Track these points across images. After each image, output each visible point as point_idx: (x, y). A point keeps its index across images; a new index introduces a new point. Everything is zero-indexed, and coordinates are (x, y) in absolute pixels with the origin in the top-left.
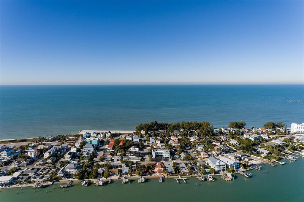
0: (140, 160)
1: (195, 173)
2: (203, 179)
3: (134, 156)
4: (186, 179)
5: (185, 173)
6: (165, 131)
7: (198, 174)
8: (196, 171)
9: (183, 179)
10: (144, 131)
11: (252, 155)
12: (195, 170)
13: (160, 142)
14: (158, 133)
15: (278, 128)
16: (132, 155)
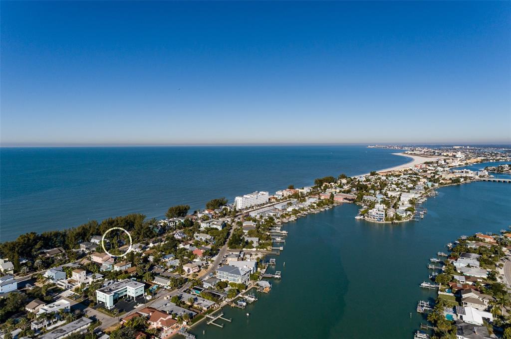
0: (89, 324)
1: (221, 300)
2: (244, 304)
3: (64, 322)
4: (222, 314)
5: (209, 307)
6: (61, 248)
7: (226, 300)
8: (222, 296)
9: (219, 316)
10: (5, 262)
11: (244, 249)
12: (219, 296)
13: (85, 272)
14: (48, 258)
15: (223, 207)
16: (56, 322)
